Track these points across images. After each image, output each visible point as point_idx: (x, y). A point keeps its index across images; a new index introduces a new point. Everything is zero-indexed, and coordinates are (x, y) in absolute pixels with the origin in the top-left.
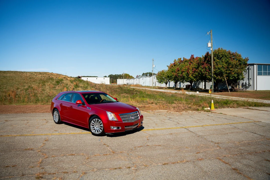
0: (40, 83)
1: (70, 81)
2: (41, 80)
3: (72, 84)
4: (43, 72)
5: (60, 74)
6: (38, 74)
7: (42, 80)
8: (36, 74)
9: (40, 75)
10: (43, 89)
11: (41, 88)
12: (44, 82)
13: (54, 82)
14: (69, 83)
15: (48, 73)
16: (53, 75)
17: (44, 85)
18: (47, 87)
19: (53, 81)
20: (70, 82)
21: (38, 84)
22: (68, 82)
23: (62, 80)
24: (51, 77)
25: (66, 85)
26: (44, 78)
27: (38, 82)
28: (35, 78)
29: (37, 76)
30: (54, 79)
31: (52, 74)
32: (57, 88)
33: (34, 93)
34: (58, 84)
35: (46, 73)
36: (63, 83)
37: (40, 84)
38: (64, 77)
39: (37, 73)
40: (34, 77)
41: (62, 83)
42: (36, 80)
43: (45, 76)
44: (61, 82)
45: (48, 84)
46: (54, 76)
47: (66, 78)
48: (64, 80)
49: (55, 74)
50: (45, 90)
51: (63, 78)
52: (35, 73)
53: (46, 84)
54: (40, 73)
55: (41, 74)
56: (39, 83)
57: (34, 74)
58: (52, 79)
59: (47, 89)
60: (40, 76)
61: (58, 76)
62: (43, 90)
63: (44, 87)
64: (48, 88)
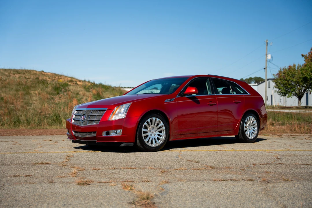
0: (19, 90)
1: (84, 87)
2: (19, 84)
3: (87, 94)
4: (22, 70)
5: (60, 74)
6: (12, 72)
7: (22, 84)
8: (6, 73)
9: (16, 75)
10: (25, 101)
11: (21, 100)
12: (28, 88)
13: (49, 89)
14: (82, 92)
15: (35, 72)
16: (45, 75)
17: (28, 93)
18: (34, 98)
19: (46, 87)
20: (83, 89)
21: (15, 92)
22: (79, 89)
23: (67, 85)
24: (40, 78)
25: (74, 95)
26: (26, 80)
27: (14, 88)
28: (8, 81)
29: (10, 76)
30: (49, 82)
31: (43, 73)
32: (57, 99)
33: (8, 109)
34: (58, 94)
35: (29, 72)
36: (70, 91)
37: (20, 93)
38: (69, 79)
39: (9, 71)
40: (4, 79)
41: (66, 91)
42: (9, 84)
43: (27, 77)
44: (63, 90)
45: (37, 92)
46: (47, 78)
47: (73, 81)
48: (70, 85)
49: (50, 74)
50: (31, 104)
51: (67, 81)
52: (6, 70)
53: (32, 92)
54: (17, 72)
55: (19, 73)
56: (17, 90)
57: (4, 72)
58: (44, 82)
59: (34, 102)
60: (17, 77)
61: (57, 77)
62: (28, 104)
63: (27, 97)
64: (36, 101)
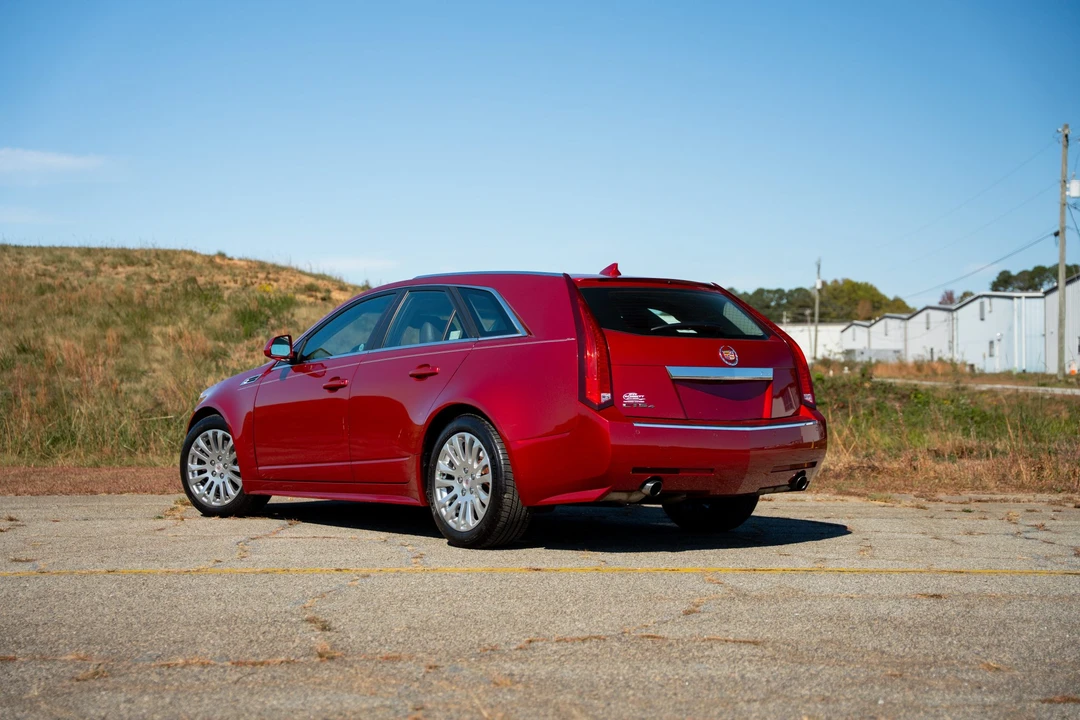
0: (114, 322)
2: (125, 300)
4: (146, 252)
6: (107, 258)
8: (89, 264)
9: (120, 269)
10: (122, 362)
13: (221, 319)
15: (189, 258)
16: (220, 268)
18: (159, 352)
19: (211, 312)
21: (96, 331)
23: (290, 303)
24: (201, 280)
29: (98, 272)
30: (227, 294)
31: (218, 261)
32: (237, 357)
34: (249, 334)
35: (166, 256)
37: (113, 334)
38: (308, 280)
39: (100, 256)
40: (76, 282)
41: (281, 324)
42: (86, 301)
43: (156, 276)
44: (273, 321)
45: (172, 331)
47: (319, 288)
48: (303, 304)
49: (242, 264)
50: (144, 373)
51: (296, 291)
52: (88, 252)
53: (156, 329)
54: (126, 257)
55: (131, 263)
56: (104, 325)
57: (79, 259)
58: (209, 296)
59: (155, 365)
60: (122, 276)
61: (261, 275)
62: (128, 373)
63: (132, 349)
64: (162, 361)
